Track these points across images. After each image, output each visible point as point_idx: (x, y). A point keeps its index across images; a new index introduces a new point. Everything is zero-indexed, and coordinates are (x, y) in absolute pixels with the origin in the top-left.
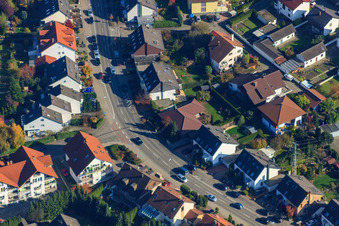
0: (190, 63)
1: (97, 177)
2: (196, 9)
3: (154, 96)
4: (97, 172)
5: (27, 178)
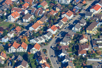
0: (75, 40)
2: (88, 31)
3: (61, 43)
4: (34, 51)
5: (19, 47)
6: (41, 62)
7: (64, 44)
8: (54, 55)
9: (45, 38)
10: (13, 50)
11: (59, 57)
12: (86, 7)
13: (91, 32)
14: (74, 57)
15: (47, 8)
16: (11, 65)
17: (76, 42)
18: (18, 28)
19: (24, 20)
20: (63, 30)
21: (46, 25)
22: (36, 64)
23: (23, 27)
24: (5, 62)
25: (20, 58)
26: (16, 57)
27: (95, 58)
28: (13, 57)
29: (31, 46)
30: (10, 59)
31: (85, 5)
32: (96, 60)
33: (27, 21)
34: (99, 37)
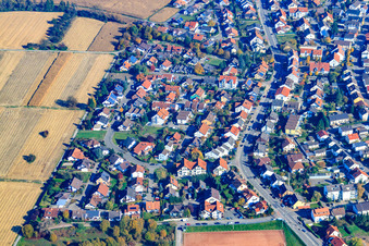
0: (275, 147)
1: (220, 173)
2: (287, 131)
3: (255, 154)
4: (219, 171)
5: (194, 167)
6: (240, 189)
7: (261, 155)
8: (253, 175)
9: (227, 148)
10: (184, 172)
11: (262, 178)
12: (265, 93)
13: (293, 132)
14: (286, 175)
15: (206, 99)
16: (193, 198)
17: (276, 150)
18: (177, 136)
19: (179, 121)
20: (247, 132)
21: (216, 125)
22: (230, 192)
23: (181, 132)
24: (181, 193)
25: (203, 185)
26: (196, 185)
27: (319, 174)
28: (190, 184)
29: (212, 165)
30: (186, 188)
31: (262, 89)
32: (318, 177)
33: (184, 122)
34: (307, 139)
